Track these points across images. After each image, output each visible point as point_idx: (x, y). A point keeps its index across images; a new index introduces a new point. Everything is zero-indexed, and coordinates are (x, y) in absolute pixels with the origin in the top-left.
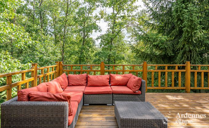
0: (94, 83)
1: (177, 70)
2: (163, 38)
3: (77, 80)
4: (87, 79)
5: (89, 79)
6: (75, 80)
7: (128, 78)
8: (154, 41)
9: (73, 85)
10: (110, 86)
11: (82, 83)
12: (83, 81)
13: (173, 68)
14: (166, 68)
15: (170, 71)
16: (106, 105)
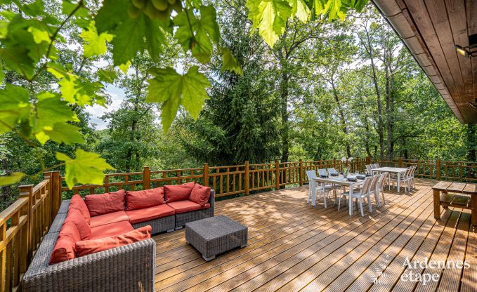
0: (142, 204)
1: (237, 172)
2: (220, 131)
3: (108, 203)
4: (126, 199)
5: (130, 198)
6: (103, 204)
7: (189, 189)
8: (211, 136)
9: (99, 214)
10: (166, 203)
11: (117, 206)
12: (118, 203)
13: (234, 169)
14: (228, 170)
15: (231, 173)
16: (165, 232)
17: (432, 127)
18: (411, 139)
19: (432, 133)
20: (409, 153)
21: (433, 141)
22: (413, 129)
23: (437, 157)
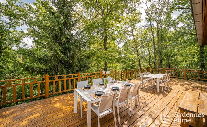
17: (181, 52)
18: (171, 59)
19: (181, 55)
20: (171, 65)
21: (182, 59)
22: (172, 53)
23: (184, 67)
